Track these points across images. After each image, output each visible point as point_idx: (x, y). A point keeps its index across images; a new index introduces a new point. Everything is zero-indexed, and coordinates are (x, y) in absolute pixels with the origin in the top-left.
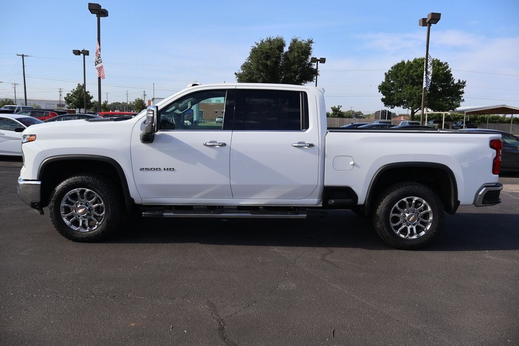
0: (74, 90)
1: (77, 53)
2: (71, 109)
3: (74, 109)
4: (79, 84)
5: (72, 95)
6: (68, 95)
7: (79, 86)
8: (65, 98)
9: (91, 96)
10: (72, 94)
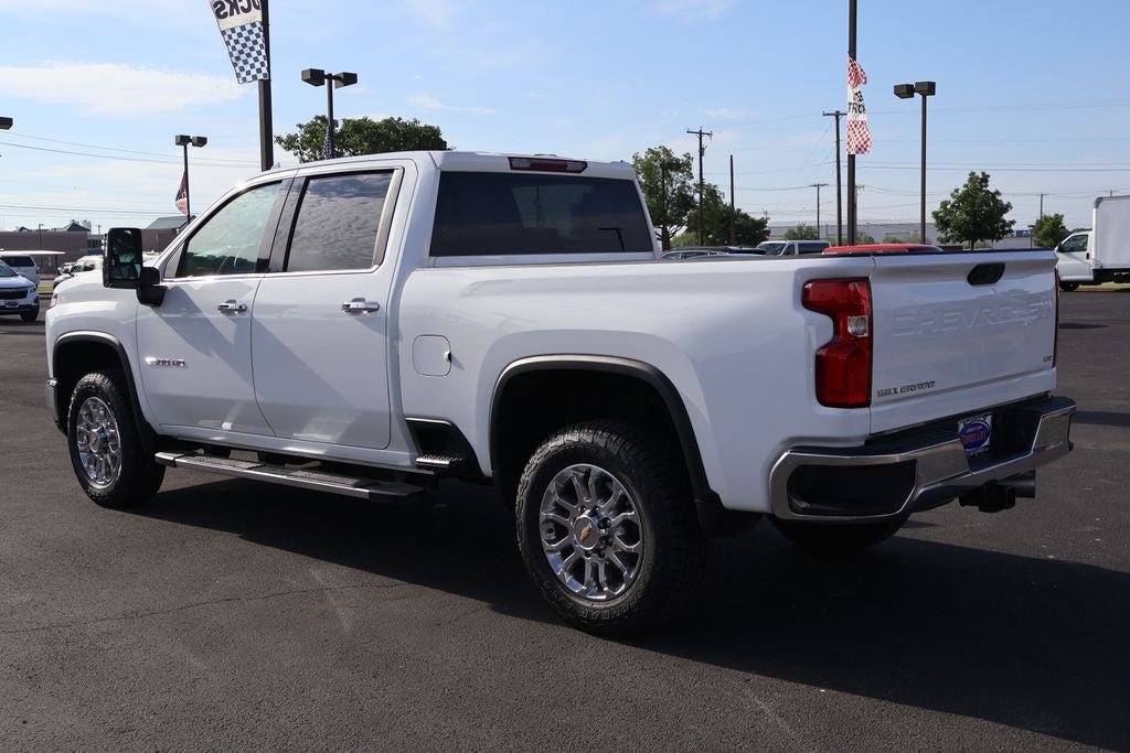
0: (957, 191)
1: (905, 91)
2: (950, 244)
3: (958, 244)
4: (973, 174)
5: (953, 206)
6: (944, 204)
7: (971, 180)
8: (935, 215)
9: (1005, 203)
10: (952, 201)
